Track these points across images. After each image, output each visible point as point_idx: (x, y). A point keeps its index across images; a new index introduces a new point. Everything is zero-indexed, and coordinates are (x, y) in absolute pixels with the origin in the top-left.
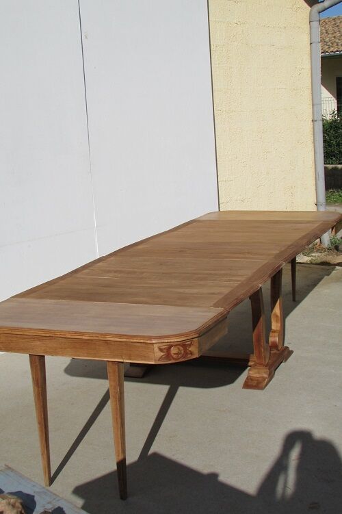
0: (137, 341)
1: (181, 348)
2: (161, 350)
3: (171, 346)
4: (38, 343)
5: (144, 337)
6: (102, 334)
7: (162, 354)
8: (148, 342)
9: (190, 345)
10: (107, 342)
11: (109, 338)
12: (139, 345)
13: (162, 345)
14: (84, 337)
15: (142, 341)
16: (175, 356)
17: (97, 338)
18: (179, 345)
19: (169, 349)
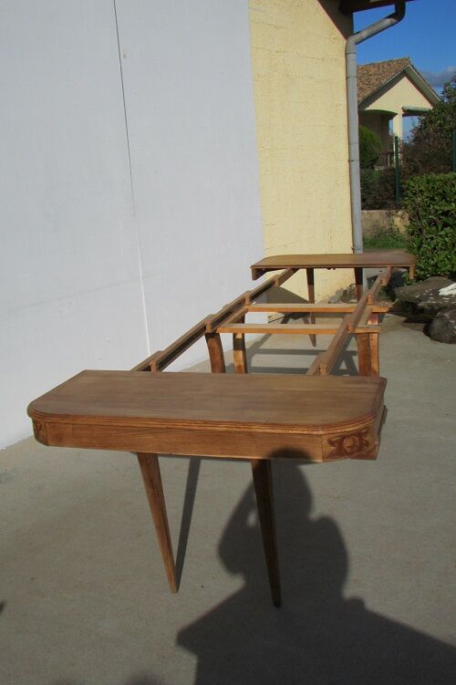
0: (298, 432)
1: (357, 439)
2: (331, 443)
3: (343, 437)
4: (150, 437)
5: (307, 426)
6: (244, 424)
7: (333, 448)
8: (315, 433)
9: (366, 433)
10: (251, 434)
11: (256, 429)
12: (300, 437)
13: (332, 436)
14: (218, 429)
15: (306, 432)
16: (348, 450)
17: (237, 430)
18: (354, 435)
19: (341, 442)
